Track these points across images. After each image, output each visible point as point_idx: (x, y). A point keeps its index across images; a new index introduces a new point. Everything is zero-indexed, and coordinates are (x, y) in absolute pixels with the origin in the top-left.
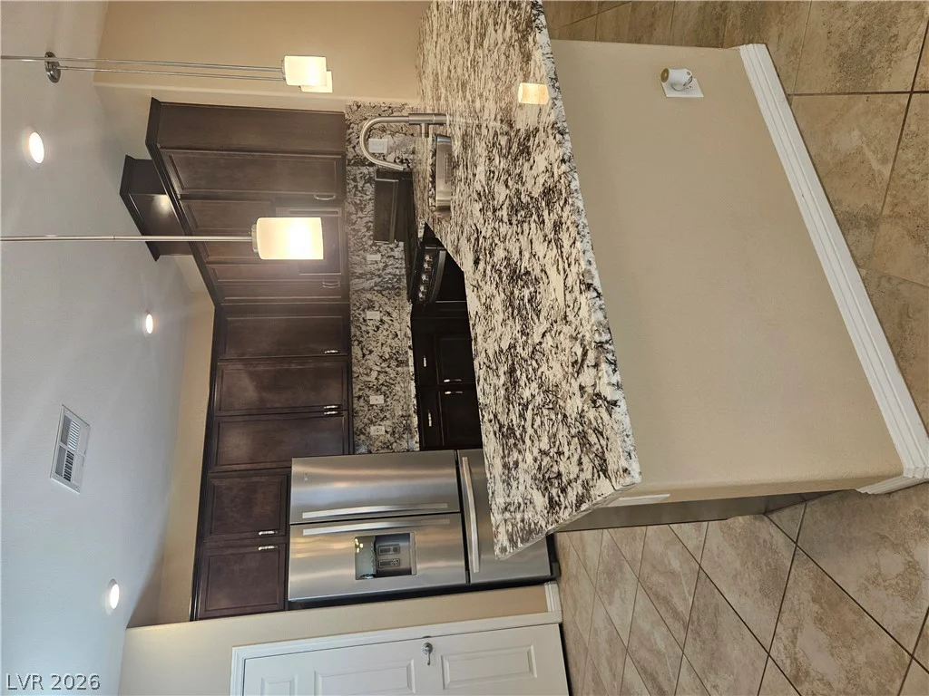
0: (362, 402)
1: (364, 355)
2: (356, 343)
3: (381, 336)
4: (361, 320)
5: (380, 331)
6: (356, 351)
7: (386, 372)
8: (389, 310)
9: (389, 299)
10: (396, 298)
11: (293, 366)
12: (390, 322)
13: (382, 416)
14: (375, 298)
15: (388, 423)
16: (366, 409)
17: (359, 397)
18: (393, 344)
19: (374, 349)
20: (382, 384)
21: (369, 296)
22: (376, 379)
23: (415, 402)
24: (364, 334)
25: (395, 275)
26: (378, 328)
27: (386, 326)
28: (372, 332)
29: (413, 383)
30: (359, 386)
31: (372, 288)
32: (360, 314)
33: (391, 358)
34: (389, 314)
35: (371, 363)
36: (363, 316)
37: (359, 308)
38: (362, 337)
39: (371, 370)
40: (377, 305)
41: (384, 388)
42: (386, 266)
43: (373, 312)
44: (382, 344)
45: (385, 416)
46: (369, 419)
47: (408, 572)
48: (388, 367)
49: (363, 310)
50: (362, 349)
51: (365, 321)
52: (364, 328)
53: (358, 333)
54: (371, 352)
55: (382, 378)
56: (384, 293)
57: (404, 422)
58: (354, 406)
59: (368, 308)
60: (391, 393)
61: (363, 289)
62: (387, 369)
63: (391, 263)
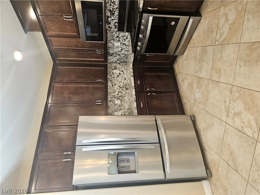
0: (111, 103)
1: (113, 86)
2: (110, 81)
3: (120, 79)
4: (112, 73)
5: (119, 77)
6: (109, 84)
7: (121, 92)
8: (123, 70)
9: (123, 66)
10: (125, 66)
11: (84, 86)
12: (123, 74)
13: (120, 108)
14: (117, 66)
15: (122, 111)
16: (113, 105)
17: (111, 101)
18: (124, 82)
19: (117, 84)
20: (120, 97)
21: (115, 65)
22: (117, 94)
23: (135, 97)
24: (113, 78)
25: (125, 55)
26: (118, 76)
27: (121, 75)
28: (116, 77)
29: (134, 90)
30: (111, 97)
31: (116, 62)
32: (111, 71)
33: (123, 87)
34: (122, 71)
35: (115, 89)
36: (112, 71)
37: (111, 69)
38: (112, 79)
39: (115, 91)
40: (118, 68)
41: (120, 98)
42: (122, 50)
43: (116, 70)
44: (120, 82)
45: (121, 109)
46: (114, 109)
47: (135, 172)
48: (122, 90)
49: (113, 70)
50: (112, 83)
51: (113, 73)
52: (113, 76)
53: (110, 78)
54: (115, 84)
55: (120, 94)
56: (120, 64)
57: (129, 111)
58: (108, 104)
59: (115, 69)
60: (123, 100)
61: (113, 62)
62: (122, 91)
63: (124, 48)
